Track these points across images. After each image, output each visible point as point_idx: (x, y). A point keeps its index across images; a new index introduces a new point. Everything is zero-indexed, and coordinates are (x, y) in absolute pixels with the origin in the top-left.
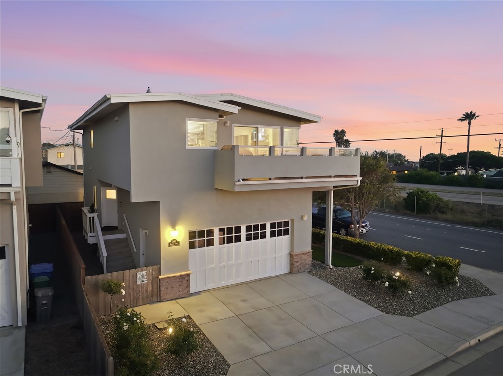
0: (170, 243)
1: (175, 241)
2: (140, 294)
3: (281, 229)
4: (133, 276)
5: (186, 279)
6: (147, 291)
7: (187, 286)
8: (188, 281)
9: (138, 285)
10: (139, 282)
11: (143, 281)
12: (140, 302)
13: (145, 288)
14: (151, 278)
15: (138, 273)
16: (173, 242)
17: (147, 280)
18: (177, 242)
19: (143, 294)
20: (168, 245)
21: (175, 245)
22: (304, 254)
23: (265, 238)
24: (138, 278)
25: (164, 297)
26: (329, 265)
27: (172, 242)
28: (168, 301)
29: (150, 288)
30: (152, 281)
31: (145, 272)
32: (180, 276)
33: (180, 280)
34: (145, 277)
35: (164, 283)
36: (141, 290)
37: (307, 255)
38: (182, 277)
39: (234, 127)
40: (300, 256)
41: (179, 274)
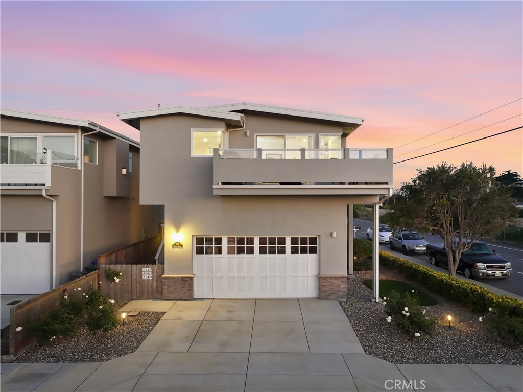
0: (173, 245)
1: (178, 244)
2: (146, 288)
3: (305, 246)
4: (139, 271)
5: (189, 282)
6: (152, 287)
7: (189, 290)
8: (191, 284)
9: (144, 280)
10: (145, 277)
11: (148, 277)
12: (145, 296)
13: (150, 283)
14: (156, 275)
15: (143, 269)
16: (177, 244)
17: (152, 277)
18: (180, 245)
19: (148, 288)
20: (171, 246)
21: (178, 247)
22: (335, 278)
24: (143, 273)
25: (167, 296)
26: (375, 299)
27: (175, 244)
28: (171, 300)
29: (155, 285)
30: (157, 278)
31: (150, 269)
32: (182, 278)
33: (183, 282)
34: (150, 273)
35: (167, 282)
36: (146, 285)
37: (340, 279)
38: (185, 279)
39: (257, 136)
40: (330, 280)
41: (181, 276)
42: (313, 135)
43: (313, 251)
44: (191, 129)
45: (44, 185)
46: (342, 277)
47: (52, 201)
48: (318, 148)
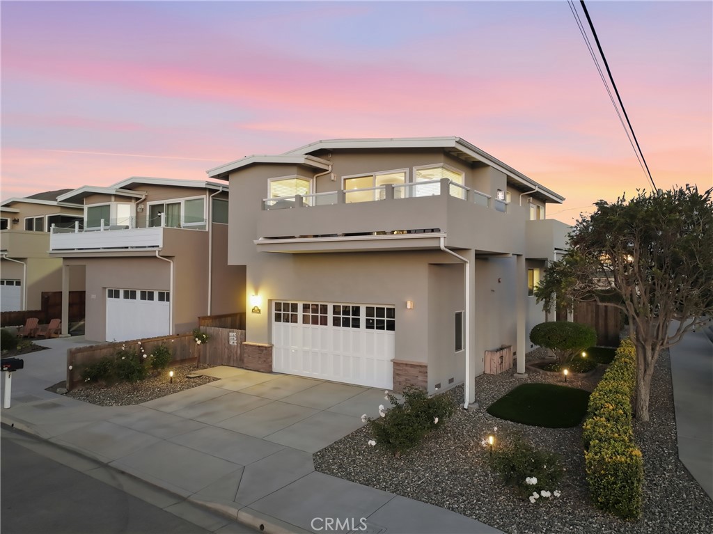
1: (256, 308)
2: (232, 355)
3: (383, 319)
4: (227, 335)
6: (236, 353)
8: (270, 354)
9: (231, 345)
10: (231, 343)
11: (234, 343)
12: (232, 362)
13: (235, 350)
14: (239, 341)
15: (230, 333)
17: (236, 343)
18: (258, 310)
19: (234, 355)
20: (251, 311)
21: (256, 312)
22: (413, 366)
23: (359, 327)
24: (230, 338)
25: (247, 365)
27: (254, 309)
28: (251, 369)
29: (239, 352)
30: (240, 344)
31: (235, 334)
32: (259, 346)
34: (235, 339)
35: (247, 350)
36: (232, 351)
37: (419, 369)
38: (262, 348)
39: (345, 179)
40: (405, 368)
41: (258, 344)
42: (407, 170)
43: (391, 326)
44: (269, 180)
45: (158, 246)
46: (421, 366)
47: (170, 262)
48: (412, 182)
